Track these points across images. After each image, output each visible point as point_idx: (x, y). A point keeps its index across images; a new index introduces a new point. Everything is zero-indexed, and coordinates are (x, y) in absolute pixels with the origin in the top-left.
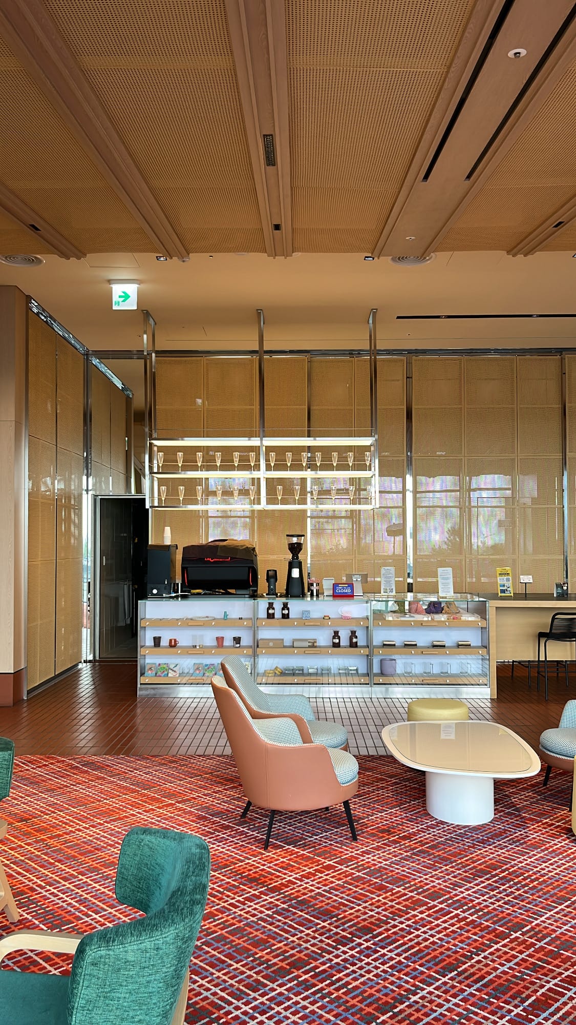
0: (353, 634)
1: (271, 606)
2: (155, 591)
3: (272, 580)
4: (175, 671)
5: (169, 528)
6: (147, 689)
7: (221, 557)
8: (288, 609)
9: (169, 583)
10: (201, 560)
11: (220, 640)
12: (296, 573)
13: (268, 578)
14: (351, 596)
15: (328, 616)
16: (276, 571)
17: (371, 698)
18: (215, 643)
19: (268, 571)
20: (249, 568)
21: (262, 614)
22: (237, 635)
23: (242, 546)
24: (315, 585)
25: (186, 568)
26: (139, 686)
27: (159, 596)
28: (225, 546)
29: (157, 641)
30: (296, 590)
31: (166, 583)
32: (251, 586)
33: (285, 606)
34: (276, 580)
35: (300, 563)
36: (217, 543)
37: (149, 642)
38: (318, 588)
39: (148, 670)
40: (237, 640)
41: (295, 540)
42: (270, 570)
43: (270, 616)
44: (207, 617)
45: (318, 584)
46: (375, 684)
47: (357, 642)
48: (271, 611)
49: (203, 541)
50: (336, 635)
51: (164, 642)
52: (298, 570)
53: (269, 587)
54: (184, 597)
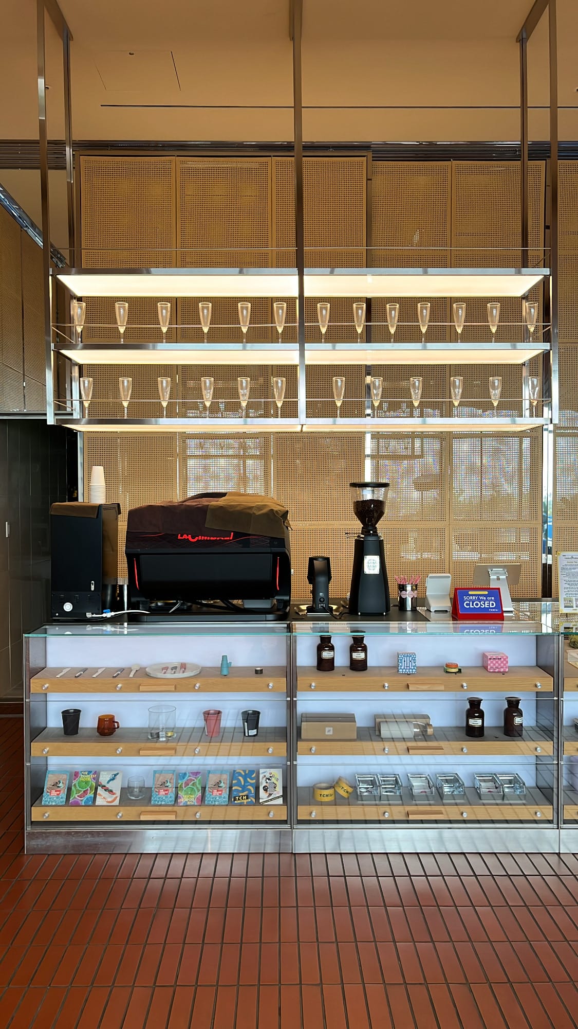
0: (513, 706)
1: (325, 643)
2: (68, 607)
3: (321, 579)
4: (111, 792)
5: (101, 468)
6: (46, 835)
7: (213, 532)
8: (365, 649)
9: (101, 587)
10: (169, 539)
11: (213, 716)
12: (371, 565)
13: (312, 575)
14: (499, 617)
15: (456, 666)
16: (328, 559)
17: (559, 854)
18: (201, 723)
19: (312, 560)
20: (275, 555)
21: (306, 657)
22: (251, 706)
23: (260, 508)
24: (409, 588)
25: (137, 556)
26: (28, 829)
27: (77, 619)
28: (221, 507)
29: (71, 719)
30: (370, 601)
31: (93, 588)
32: (278, 593)
33: (358, 644)
34: (330, 578)
35: (380, 544)
36: (205, 501)
37: (55, 722)
38: (415, 594)
39: (51, 789)
40: (252, 718)
41: (368, 494)
42: (316, 558)
43: (325, 665)
44: (184, 666)
45: (415, 587)
46: (565, 822)
47: (521, 725)
48: (326, 655)
49: (177, 497)
50: (475, 708)
51: (88, 722)
52: (376, 558)
53: (314, 592)
54: (134, 619)
